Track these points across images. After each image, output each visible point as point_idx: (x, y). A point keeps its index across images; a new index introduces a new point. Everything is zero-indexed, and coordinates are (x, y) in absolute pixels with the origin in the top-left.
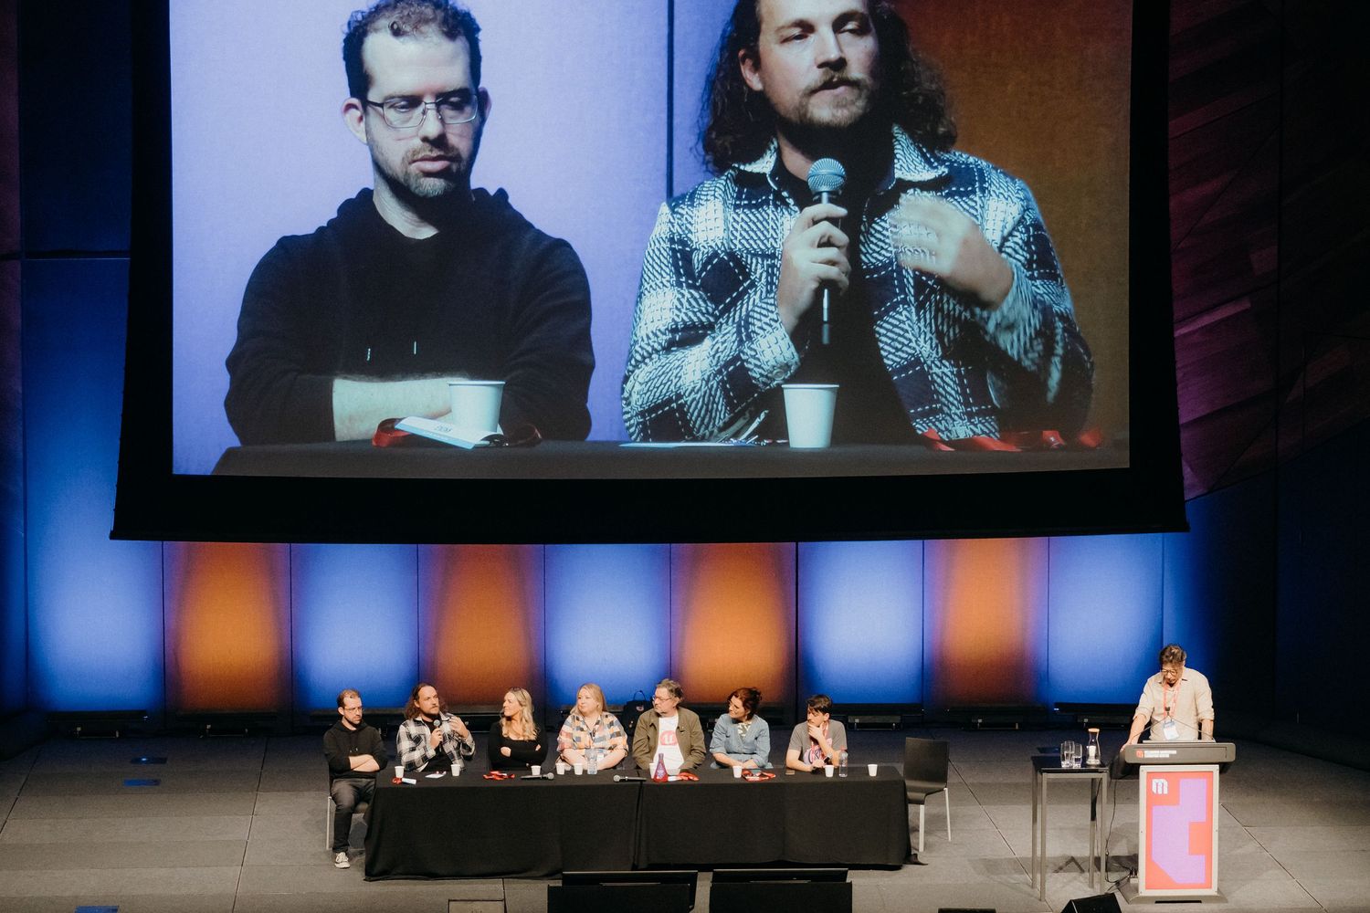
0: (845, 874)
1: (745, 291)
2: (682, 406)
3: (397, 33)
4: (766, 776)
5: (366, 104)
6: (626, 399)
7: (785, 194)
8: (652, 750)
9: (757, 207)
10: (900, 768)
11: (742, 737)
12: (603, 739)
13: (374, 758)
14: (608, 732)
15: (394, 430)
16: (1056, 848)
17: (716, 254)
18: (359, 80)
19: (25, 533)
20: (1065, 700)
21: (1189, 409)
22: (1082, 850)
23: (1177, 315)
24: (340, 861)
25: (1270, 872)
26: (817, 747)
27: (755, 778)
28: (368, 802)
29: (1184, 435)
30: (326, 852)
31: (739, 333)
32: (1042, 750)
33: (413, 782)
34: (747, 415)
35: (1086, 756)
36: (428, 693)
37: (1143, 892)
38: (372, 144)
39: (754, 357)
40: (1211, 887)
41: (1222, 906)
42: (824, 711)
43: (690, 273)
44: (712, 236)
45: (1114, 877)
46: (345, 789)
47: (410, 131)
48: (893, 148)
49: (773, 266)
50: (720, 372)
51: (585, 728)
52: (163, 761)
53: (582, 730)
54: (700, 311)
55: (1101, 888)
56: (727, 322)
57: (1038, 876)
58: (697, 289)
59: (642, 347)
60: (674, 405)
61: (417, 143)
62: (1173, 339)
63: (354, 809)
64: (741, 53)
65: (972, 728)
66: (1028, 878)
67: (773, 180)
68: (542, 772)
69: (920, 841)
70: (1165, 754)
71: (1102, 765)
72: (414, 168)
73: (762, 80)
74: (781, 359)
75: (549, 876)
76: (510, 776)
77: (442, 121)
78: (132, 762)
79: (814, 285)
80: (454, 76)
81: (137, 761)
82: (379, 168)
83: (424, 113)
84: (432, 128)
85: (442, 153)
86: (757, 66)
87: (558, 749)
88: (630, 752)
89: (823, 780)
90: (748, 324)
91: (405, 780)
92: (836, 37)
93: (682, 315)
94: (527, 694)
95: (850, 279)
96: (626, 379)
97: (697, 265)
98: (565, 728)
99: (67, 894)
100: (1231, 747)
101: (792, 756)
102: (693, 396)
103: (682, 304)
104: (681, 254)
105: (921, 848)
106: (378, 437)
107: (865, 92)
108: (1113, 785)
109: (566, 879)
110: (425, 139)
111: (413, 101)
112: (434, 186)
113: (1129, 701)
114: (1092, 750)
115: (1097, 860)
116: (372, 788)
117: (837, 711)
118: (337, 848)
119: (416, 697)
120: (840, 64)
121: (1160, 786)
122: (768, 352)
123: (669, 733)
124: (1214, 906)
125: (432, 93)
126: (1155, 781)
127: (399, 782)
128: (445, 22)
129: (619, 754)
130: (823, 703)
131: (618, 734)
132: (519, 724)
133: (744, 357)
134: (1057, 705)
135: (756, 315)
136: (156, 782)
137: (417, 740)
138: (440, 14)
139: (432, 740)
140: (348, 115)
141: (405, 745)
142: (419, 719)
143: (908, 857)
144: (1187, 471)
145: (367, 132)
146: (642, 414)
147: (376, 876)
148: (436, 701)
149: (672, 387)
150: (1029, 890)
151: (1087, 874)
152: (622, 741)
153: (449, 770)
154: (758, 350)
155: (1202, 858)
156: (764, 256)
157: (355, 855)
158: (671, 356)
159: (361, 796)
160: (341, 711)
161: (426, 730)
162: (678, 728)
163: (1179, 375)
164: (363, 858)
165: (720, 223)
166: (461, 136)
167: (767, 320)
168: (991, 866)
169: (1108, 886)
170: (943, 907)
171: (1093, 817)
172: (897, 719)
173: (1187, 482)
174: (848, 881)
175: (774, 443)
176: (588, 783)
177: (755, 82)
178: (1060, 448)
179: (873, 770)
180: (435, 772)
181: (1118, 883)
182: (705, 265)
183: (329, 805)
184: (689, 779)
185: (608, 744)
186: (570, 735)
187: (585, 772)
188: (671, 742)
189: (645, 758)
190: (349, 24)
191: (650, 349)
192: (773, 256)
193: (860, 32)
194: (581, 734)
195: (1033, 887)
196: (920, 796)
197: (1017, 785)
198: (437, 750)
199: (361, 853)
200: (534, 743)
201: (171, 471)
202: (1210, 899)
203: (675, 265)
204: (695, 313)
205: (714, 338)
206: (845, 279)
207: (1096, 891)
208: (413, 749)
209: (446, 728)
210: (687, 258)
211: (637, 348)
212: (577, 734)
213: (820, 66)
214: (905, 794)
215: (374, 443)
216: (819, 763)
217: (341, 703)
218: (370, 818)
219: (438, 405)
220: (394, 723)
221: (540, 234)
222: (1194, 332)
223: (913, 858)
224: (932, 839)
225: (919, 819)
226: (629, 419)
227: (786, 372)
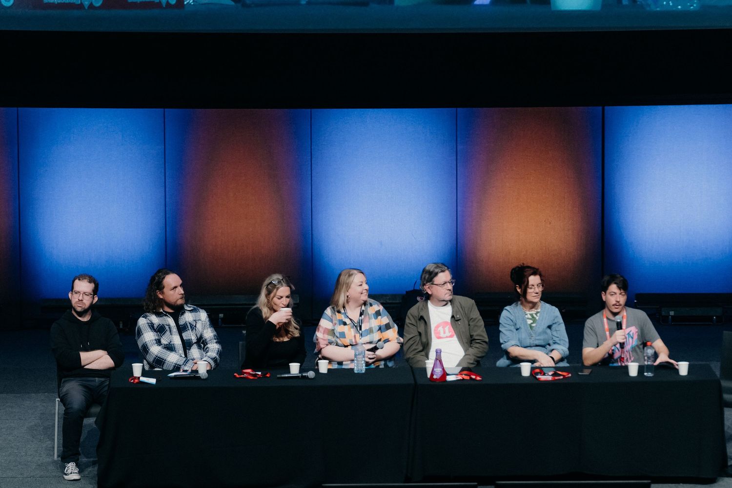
4: (560, 375)
8: (426, 347)
10: (716, 368)
11: (531, 327)
12: (370, 331)
13: (109, 354)
14: (374, 323)
24: (69, 471)
27: (547, 377)
30: (54, 462)
33: (153, 381)
36: (172, 280)
46: (74, 390)
51: (348, 321)
53: (345, 324)
63: (85, 412)
68: (302, 370)
76: (264, 375)
89: (626, 380)
91: (143, 379)
98: (324, 323)
116: (106, 389)
118: (65, 458)
127: (136, 381)
131: (388, 327)
148: (180, 290)
152: (393, 334)
157: (87, 465)
159: (93, 397)
160: (70, 296)
162: (453, 317)
183: (57, 407)
184: (471, 378)
186: (330, 331)
188: (448, 334)
189: (419, 357)
194: (345, 329)
212: (338, 328)
214: (721, 396)
218: (103, 422)
223: (727, 470)
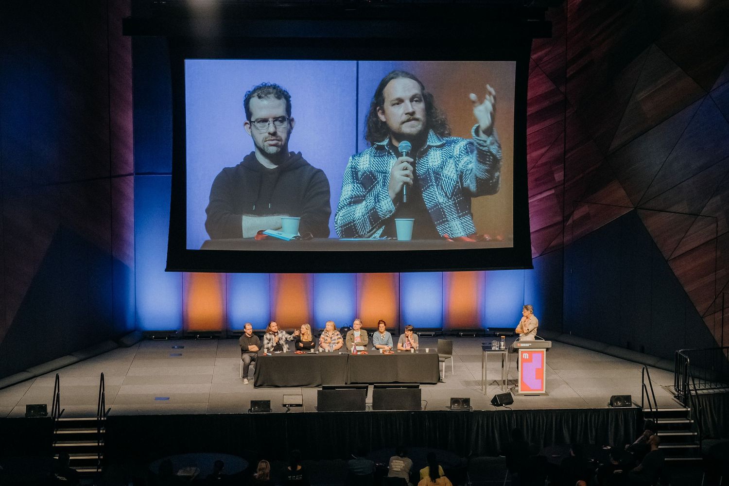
0: (418, 386)
1: (375, 185)
2: (355, 224)
3: (260, 97)
5: (251, 122)
6: (336, 222)
7: (391, 151)
8: (352, 343)
9: (382, 156)
10: (436, 350)
11: (382, 339)
13: (257, 347)
14: (336, 337)
16: (491, 377)
17: (365, 172)
19: (135, 269)
20: (490, 327)
21: (533, 227)
22: (498, 378)
23: (529, 196)
24: (245, 381)
25: (563, 385)
26: (409, 342)
27: (387, 353)
28: (255, 361)
29: (532, 236)
31: (375, 199)
32: (483, 344)
34: (377, 227)
35: (500, 346)
36: (273, 325)
37: (520, 392)
38: (253, 136)
39: (380, 208)
40: (543, 390)
41: (547, 397)
42: (411, 330)
43: (357, 179)
44: (365, 166)
45: (510, 387)
46: (247, 357)
47: (265, 131)
48: (427, 135)
49: (385, 176)
50: (368, 213)
52: (183, 347)
53: (328, 336)
54: (360, 191)
55: (506, 390)
56: (369, 196)
57: (484, 387)
58: (360, 184)
59: (341, 204)
60: (352, 224)
61: (267, 135)
62: (528, 203)
63: (250, 364)
64: (378, 108)
65: (459, 336)
66: (481, 387)
67: (387, 147)
69: (443, 375)
71: (506, 349)
72: (266, 144)
73: (385, 118)
74: (389, 209)
75: (317, 386)
77: (275, 127)
78: (172, 348)
79: (402, 183)
80: (280, 111)
81: (174, 347)
82: (256, 145)
83: (269, 124)
84: (272, 129)
85: (275, 138)
86: (384, 113)
87: (320, 343)
88: (344, 344)
90: (378, 196)
92: (411, 104)
93: (354, 193)
95: (413, 181)
96: (336, 215)
97: (359, 176)
98: (322, 336)
99: (151, 393)
100: (550, 343)
101: (399, 345)
102: (358, 221)
103: (354, 189)
104: (355, 172)
105: (443, 378)
106: (257, 236)
107: (421, 123)
108: (509, 356)
109: (323, 388)
110: (269, 133)
111: (265, 120)
112: (273, 150)
114: (502, 343)
115: (504, 381)
116: (256, 356)
117: (415, 330)
118: (244, 377)
119: (269, 325)
120: (413, 114)
121: (526, 356)
122: (384, 206)
123: (358, 337)
124: (545, 397)
125: (272, 118)
126: (524, 354)
128: (277, 93)
129: (340, 345)
130: (410, 328)
131: (340, 338)
132: (306, 335)
133: (376, 208)
134: (488, 328)
135: (381, 194)
136: (181, 355)
137: (270, 340)
138: (275, 91)
139: (275, 340)
140: (246, 127)
141: (266, 341)
142: (271, 333)
143: (439, 380)
144: (532, 248)
145: (251, 132)
146: (341, 227)
147: (257, 387)
148: (276, 327)
149: (352, 218)
150: (481, 391)
151: (500, 386)
152: (341, 340)
153: (283, 350)
154: (381, 205)
155: (540, 380)
156: (382, 172)
158: (351, 207)
159: (252, 359)
160: (245, 330)
161: (273, 336)
162: (361, 335)
163: (530, 216)
164: (253, 381)
165: (368, 162)
166: (282, 132)
167: (385, 195)
168: (468, 383)
169: (508, 390)
170: (453, 397)
171: (503, 366)
172: (434, 333)
173: (532, 252)
174: (420, 388)
176: (330, 355)
177: (382, 118)
178: (490, 240)
179: (427, 350)
180: (277, 351)
181: (511, 389)
182: (362, 176)
183: (241, 362)
186: (324, 338)
187: (329, 351)
189: (349, 346)
190: (245, 95)
191: (343, 204)
192: (386, 173)
193: (419, 101)
194: (328, 338)
196: (444, 359)
197: (475, 356)
198: (277, 343)
199: (252, 379)
200: (312, 342)
201: (186, 248)
202: (542, 394)
203: (352, 176)
204: (358, 192)
205: (366, 201)
206: (411, 182)
207: (504, 392)
208: (268, 343)
209: (280, 335)
210: (357, 174)
211: (339, 204)
212: (326, 338)
213: (406, 114)
214: (438, 359)
215: (256, 239)
216: (408, 348)
217: (245, 327)
218: (256, 366)
219: (278, 226)
220: (262, 335)
221: (313, 168)
222: (535, 201)
223: (441, 380)
224: (447, 374)
225: (443, 367)
226: (337, 229)
227: (390, 213)
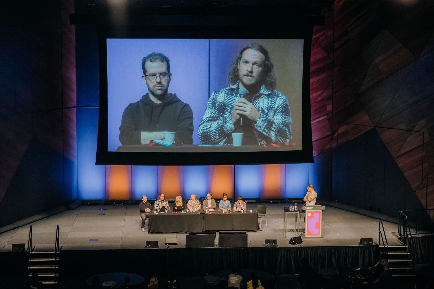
1: (225, 112)
2: (210, 133)
3: (151, 61)
5: (146, 75)
6: (199, 130)
7: (238, 93)
8: (206, 207)
9: (232, 95)
10: (256, 211)
11: (225, 204)
12: (196, 205)
13: (150, 209)
14: (197, 204)
15: (153, 142)
16: (289, 227)
17: (221, 103)
18: (145, 71)
19: (77, 163)
20: (289, 197)
21: (314, 137)
22: (293, 228)
23: (312, 119)
24: (143, 230)
25: (332, 232)
26: (240, 207)
28: (148, 218)
29: (313, 144)
31: (223, 121)
32: (284, 207)
33: (158, 214)
34: (223, 137)
35: (294, 209)
37: (306, 236)
38: (147, 84)
40: (320, 235)
41: (322, 239)
42: (241, 199)
43: (215, 107)
44: (221, 100)
45: (300, 233)
46: (144, 215)
47: (154, 81)
49: (232, 107)
50: (218, 128)
52: (105, 210)
54: (216, 114)
56: (221, 118)
57: (285, 233)
58: (216, 110)
59: (204, 120)
60: (208, 133)
61: (155, 83)
62: (311, 124)
63: (145, 219)
65: (270, 203)
66: (283, 233)
67: (236, 90)
69: (260, 226)
70: (311, 208)
71: (298, 210)
72: (155, 89)
74: (231, 128)
75: (186, 233)
76: (177, 213)
77: (160, 79)
78: (99, 210)
80: (163, 69)
82: (149, 89)
83: (157, 77)
84: (158, 80)
85: (160, 85)
87: (187, 207)
88: (202, 207)
89: (241, 213)
91: (156, 213)
93: (212, 115)
94: (181, 197)
96: (200, 126)
97: (217, 105)
98: (188, 203)
99: (87, 237)
100: (324, 207)
101: (235, 208)
102: (212, 132)
103: (212, 112)
106: (150, 144)
108: (300, 215)
109: (190, 234)
111: (154, 75)
112: (159, 92)
113: (302, 197)
114: (296, 207)
115: (297, 229)
116: (149, 215)
117: (244, 199)
118: (142, 227)
121: (310, 214)
122: (228, 126)
123: (210, 204)
125: (158, 73)
126: (309, 213)
128: (161, 59)
132: (179, 202)
134: (287, 198)
135: (227, 118)
136: (104, 214)
138: (160, 57)
139: (161, 205)
140: (143, 78)
142: (159, 201)
143: (258, 229)
144: (314, 151)
145: (146, 81)
147: (151, 233)
149: (208, 130)
151: (295, 232)
153: (165, 211)
154: (227, 125)
155: (318, 229)
156: (230, 105)
157: (146, 229)
158: (209, 123)
159: (147, 217)
160: (142, 199)
161: (161, 203)
162: (212, 203)
163: (312, 131)
165: (223, 97)
166: (165, 82)
167: (229, 119)
168: (275, 231)
169: (299, 235)
170: (266, 239)
172: (255, 201)
173: (314, 153)
174: (247, 234)
175: (230, 145)
179: (251, 211)
180: (162, 212)
181: (301, 234)
183: (141, 219)
185: (197, 206)
187: (193, 212)
189: (205, 209)
190: (143, 60)
194: (192, 204)
195: (284, 235)
196: (261, 217)
197: (280, 214)
198: (162, 207)
199: (147, 228)
200: (182, 206)
201: (107, 150)
202: (320, 237)
203: (213, 104)
205: (218, 121)
207: (297, 236)
208: (157, 206)
210: (215, 103)
211: (203, 120)
212: (191, 204)
214: (258, 216)
216: (240, 210)
217: (142, 198)
219: (162, 137)
222: (315, 122)
223: (259, 229)
224: (263, 225)
225: (260, 221)
227: (231, 130)
